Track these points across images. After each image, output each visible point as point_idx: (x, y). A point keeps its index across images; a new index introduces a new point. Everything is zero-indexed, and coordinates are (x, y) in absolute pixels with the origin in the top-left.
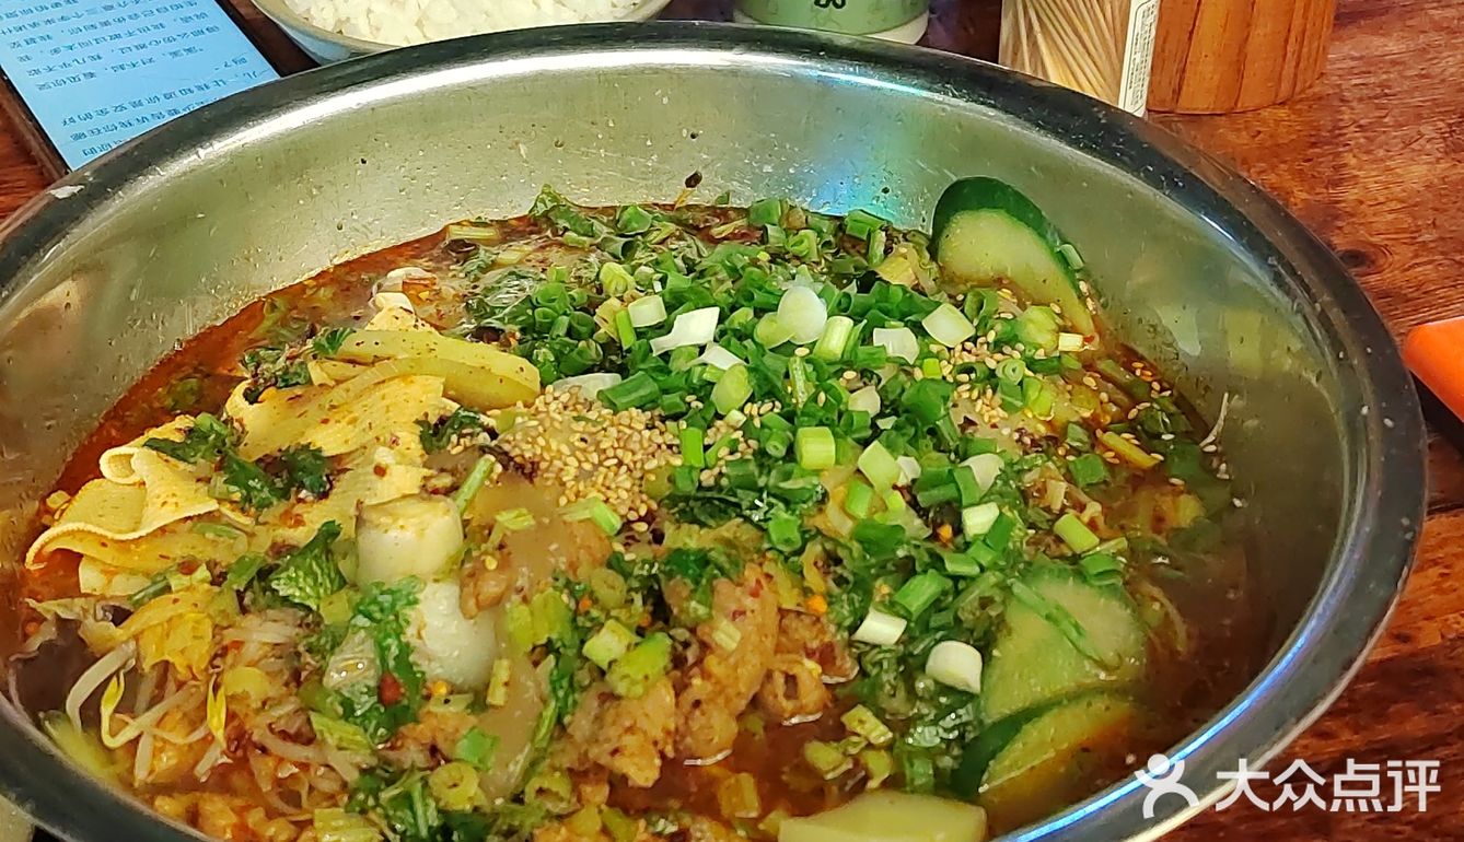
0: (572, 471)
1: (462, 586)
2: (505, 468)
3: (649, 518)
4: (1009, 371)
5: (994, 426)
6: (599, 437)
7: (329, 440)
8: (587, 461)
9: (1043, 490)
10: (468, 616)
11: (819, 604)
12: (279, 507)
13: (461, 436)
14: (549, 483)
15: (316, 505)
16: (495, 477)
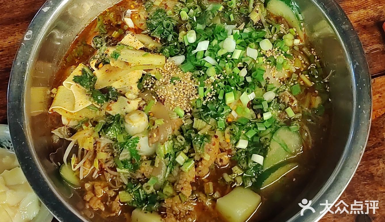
0: (173, 99)
1: (149, 139)
2: (158, 100)
3: (191, 112)
4: (280, 60)
5: (274, 77)
7: (116, 85)
8: (176, 95)
9: (284, 98)
10: (150, 146)
11: (229, 141)
12: (106, 104)
13: (147, 80)
14: (168, 104)
15: (114, 104)
16: (155, 103)
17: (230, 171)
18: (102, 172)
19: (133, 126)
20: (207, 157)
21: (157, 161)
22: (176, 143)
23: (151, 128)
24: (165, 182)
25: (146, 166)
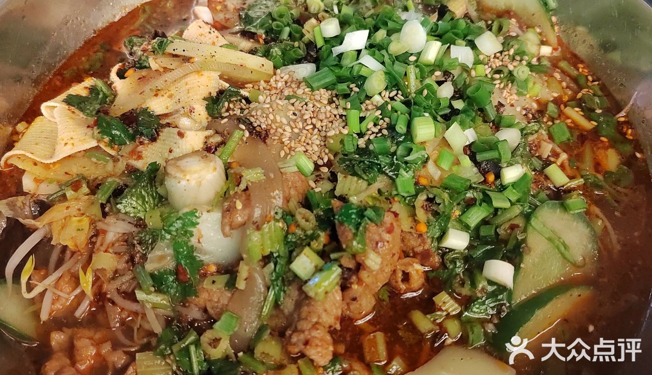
0: (288, 134)
1: (223, 217)
2: (251, 133)
3: (329, 164)
4: (520, 73)
5: (512, 105)
6: (303, 112)
7: (157, 106)
8: (296, 127)
9: (538, 146)
10: (225, 235)
11: (423, 228)
12: (129, 146)
13: (230, 102)
14: (275, 143)
15: (150, 146)
16: (245, 139)
17: (427, 305)
18: (101, 303)
19: (183, 183)
20: (373, 261)
21: (243, 271)
22: (293, 229)
23: (232, 193)
24: (261, 330)
25: (214, 288)
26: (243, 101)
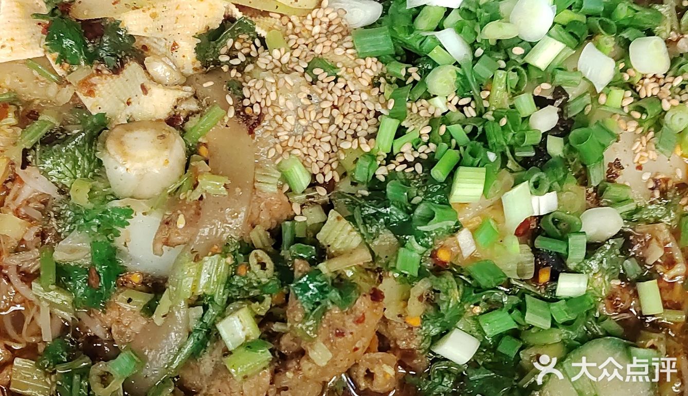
0: (288, 127)
3: (330, 186)
5: (639, 167)
9: (647, 244)
10: (155, 253)
11: (415, 322)
12: (82, 71)
13: (237, 39)
14: (267, 135)
15: (108, 79)
16: (226, 120)
19: (122, 170)
20: (320, 354)
21: (164, 305)
22: (242, 270)
23: (182, 196)
24: (164, 382)
25: (128, 307)
26: (257, 42)
